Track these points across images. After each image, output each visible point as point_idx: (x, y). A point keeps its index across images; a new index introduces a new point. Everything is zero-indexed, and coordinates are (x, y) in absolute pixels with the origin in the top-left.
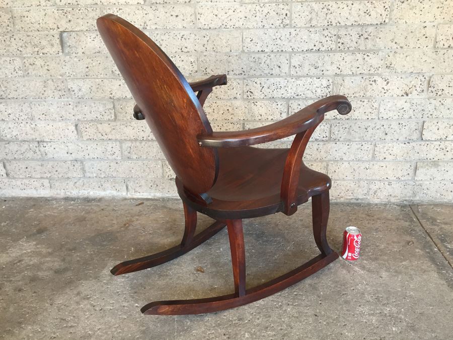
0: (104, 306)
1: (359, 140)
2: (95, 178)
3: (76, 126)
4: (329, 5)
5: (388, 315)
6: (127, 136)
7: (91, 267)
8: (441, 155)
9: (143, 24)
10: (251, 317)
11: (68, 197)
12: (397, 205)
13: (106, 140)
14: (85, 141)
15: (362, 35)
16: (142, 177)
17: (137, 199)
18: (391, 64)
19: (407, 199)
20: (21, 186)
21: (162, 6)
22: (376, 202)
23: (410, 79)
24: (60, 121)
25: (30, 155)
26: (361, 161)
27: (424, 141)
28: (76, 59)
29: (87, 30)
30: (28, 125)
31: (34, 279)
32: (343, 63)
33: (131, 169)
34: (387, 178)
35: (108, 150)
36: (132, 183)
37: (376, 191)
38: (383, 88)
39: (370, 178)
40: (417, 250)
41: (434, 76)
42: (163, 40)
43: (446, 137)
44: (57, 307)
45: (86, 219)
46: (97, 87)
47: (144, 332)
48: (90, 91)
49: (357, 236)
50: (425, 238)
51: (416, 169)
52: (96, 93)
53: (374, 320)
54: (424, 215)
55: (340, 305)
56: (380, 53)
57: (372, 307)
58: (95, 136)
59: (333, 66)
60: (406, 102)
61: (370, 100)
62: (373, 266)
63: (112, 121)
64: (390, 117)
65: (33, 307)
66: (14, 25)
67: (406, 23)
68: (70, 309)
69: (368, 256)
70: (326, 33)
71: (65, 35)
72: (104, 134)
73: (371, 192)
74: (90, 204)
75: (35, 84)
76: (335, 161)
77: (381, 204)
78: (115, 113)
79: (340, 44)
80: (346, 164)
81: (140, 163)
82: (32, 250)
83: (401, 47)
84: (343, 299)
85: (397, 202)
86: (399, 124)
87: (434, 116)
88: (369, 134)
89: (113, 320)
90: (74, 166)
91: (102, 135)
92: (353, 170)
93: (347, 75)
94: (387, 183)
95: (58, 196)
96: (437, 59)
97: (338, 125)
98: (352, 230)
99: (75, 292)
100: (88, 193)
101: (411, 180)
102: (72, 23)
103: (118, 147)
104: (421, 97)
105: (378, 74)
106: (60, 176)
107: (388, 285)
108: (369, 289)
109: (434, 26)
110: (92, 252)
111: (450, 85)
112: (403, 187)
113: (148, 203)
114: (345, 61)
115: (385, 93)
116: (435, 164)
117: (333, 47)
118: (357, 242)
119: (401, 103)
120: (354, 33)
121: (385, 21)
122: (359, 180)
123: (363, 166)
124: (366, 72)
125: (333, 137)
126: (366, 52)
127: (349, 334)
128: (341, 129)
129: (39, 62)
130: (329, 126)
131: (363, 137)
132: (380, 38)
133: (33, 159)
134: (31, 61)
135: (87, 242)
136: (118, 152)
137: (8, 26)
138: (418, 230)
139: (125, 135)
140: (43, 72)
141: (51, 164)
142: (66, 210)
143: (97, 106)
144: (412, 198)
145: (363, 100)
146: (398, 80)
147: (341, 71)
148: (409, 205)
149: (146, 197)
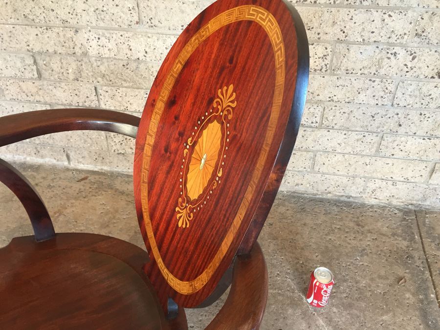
1: (361, 129)
6: (59, 100)
12: (399, 210)
13: (33, 102)
14: (7, 100)
16: (84, 147)
17: (82, 171)
18: (423, 32)
19: (414, 202)
22: (373, 203)
26: (360, 155)
32: (349, 24)
33: (69, 138)
34: (392, 178)
36: (73, 153)
37: (375, 190)
38: (406, 65)
39: (370, 175)
40: (407, 295)
46: (9, 35)
49: (328, 285)
51: (433, 171)
52: (9, 43)
54: (431, 230)
56: (410, 13)
58: (19, 96)
59: (336, 27)
60: (436, 87)
61: (384, 80)
62: (343, 319)
63: (36, 79)
64: (408, 105)
69: (341, 299)
72: (29, 94)
73: (369, 190)
76: (325, 151)
77: (379, 207)
78: (38, 70)
80: (339, 157)
85: (400, 206)
86: (421, 114)
88: (376, 124)
91: (27, 96)
92: (347, 164)
93: (354, 43)
94: (391, 183)
97: (334, 108)
101: (424, 183)
105: (401, 43)
112: (411, 189)
114: (353, 21)
115: (407, 72)
118: (326, 291)
119: (428, 87)
122: (355, 176)
123: (362, 160)
124: (384, 39)
125: (325, 123)
126: (388, 10)
128: (338, 114)
130: (322, 110)
131: (367, 126)
138: (416, 257)
139: (55, 97)
143: (13, 60)
144: (420, 203)
145: (373, 79)
146: (429, 55)
147: (346, 36)
148: (415, 211)
149: (92, 169)
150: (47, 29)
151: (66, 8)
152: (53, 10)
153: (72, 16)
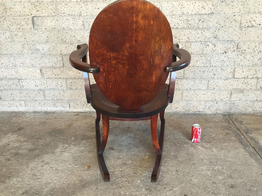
0: (58, 167)
1: (200, 78)
2: (51, 100)
3: (41, 70)
4: (182, 3)
5: (217, 170)
6: (70, 76)
7: (49, 148)
8: (245, 86)
9: (79, 13)
10: (141, 172)
11: (35, 111)
12: (221, 115)
13: (58, 78)
14: (45, 79)
15: (201, 20)
16: (78, 99)
17: (76, 112)
18: (217, 36)
19: (227, 111)
20: (8, 105)
21: (90, 3)
22: (210, 113)
23: (227, 44)
24: (31, 67)
25: (14, 87)
26: (201, 90)
27: (235, 79)
28: (41, 32)
29: (48, 16)
30: (13, 70)
31: (16, 154)
32: (190, 35)
33: (72, 95)
35: (59, 84)
36: (72, 103)
37: (209, 107)
38: (212, 49)
39: (206, 100)
40: (232, 138)
41: (240, 43)
42: (90, 22)
43: (248, 76)
44: (31, 168)
45: (46, 123)
46: (53, 48)
47: (81, 181)
48: (49, 50)
49: (199, 129)
50: (237, 131)
51: (231, 94)
52: (52, 52)
53: (209, 173)
54: (236, 120)
55: (190, 165)
56: (211, 30)
57: (208, 167)
58: (52, 76)
59: (185, 36)
60: (225, 57)
61: (206, 56)
62: (208, 146)
63: (61, 67)
64: (216, 65)
65: (17, 169)
66: (6, 13)
67: (224, 13)
68: (38, 169)
69: (206, 140)
70: (181, 18)
71: (35, 18)
72: (57, 75)
73: (207, 107)
74: (48, 115)
75: (18, 46)
76: (187, 90)
77: (213, 114)
78: (63, 63)
79: (189, 24)
80: (193, 92)
81: (77, 91)
82: (15, 139)
83: (222, 27)
84: (192, 163)
85: (221, 113)
86: (222, 69)
87: (240, 64)
89: (63, 175)
90: (39, 93)
92: (196, 95)
93: (193, 42)
94: (215, 102)
95: (30, 111)
96: (242, 33)
97: (188, 70)
98: (196, 126)
99: (41, 160)
100: (47, 109)
101: (229, 101)
102: (39, 12)
103: (65, 82)
104: (233, 54)
105: (209, 41)
106: (31, 99)
107: (216, 155)
108: (206, 157)
109: (240, 15)
110: (50, 140)
111: (249, 47)
112: (224, 105)
113: (81, 114)
115: (214, 52)
116: (242, 91)
117: (185, 26)
118: (199, 132)
119: (222, 57)
120: (196, 18)
121: (213, 12)
122: (200, 101)
123: (202, 92)
124: (203, 40)
125: (185, 76)
126: (203, 29)
127: (196, 180)
128: (190, 72)
129: (20, 34)
130: (183, 70)
131: (202, 76)
132: (210, 21)
133: (15, 89)
134: (16, 33)
135: (47, 135)
136: (64, 85)
137: (3, 13)
138: (233, 127)
139: (68, 75)
140: (22, 39)
141: (26, 92)
142: (34, 118)
143: (53, 59)
144: (229, 111)
145: (202, 56)
146: (220, 45)
147: (189, 40)
148: (228, 115)
149: (80, 111)
150: (71, 45)
151: (80, 35)
152: (75, 37)
153: (82, 39)
